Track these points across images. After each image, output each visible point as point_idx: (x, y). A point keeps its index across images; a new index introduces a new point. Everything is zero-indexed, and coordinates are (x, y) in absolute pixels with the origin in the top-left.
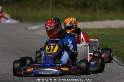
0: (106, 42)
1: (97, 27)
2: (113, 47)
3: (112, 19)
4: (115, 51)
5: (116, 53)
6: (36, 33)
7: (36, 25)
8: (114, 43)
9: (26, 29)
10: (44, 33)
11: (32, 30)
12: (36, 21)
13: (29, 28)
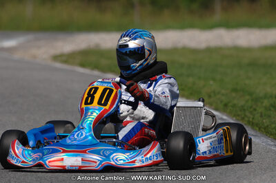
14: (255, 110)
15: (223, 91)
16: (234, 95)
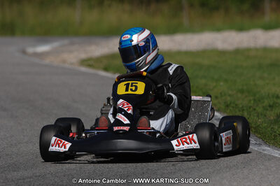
0: (203, 81)
1: (184, 48)
2: (221, 93)
3: (219, 30)
4: (225, 103)
5: (227, 106)
6: (47, 61)
7: (45, 42)
8: (222, 84)
9: (24, 52)
10: (64, 61)
11: (36, 55)
12: (45, 33)
13: (30, 50)
14: (255, 109)
15: (230, 92)
16: (239, 95)
